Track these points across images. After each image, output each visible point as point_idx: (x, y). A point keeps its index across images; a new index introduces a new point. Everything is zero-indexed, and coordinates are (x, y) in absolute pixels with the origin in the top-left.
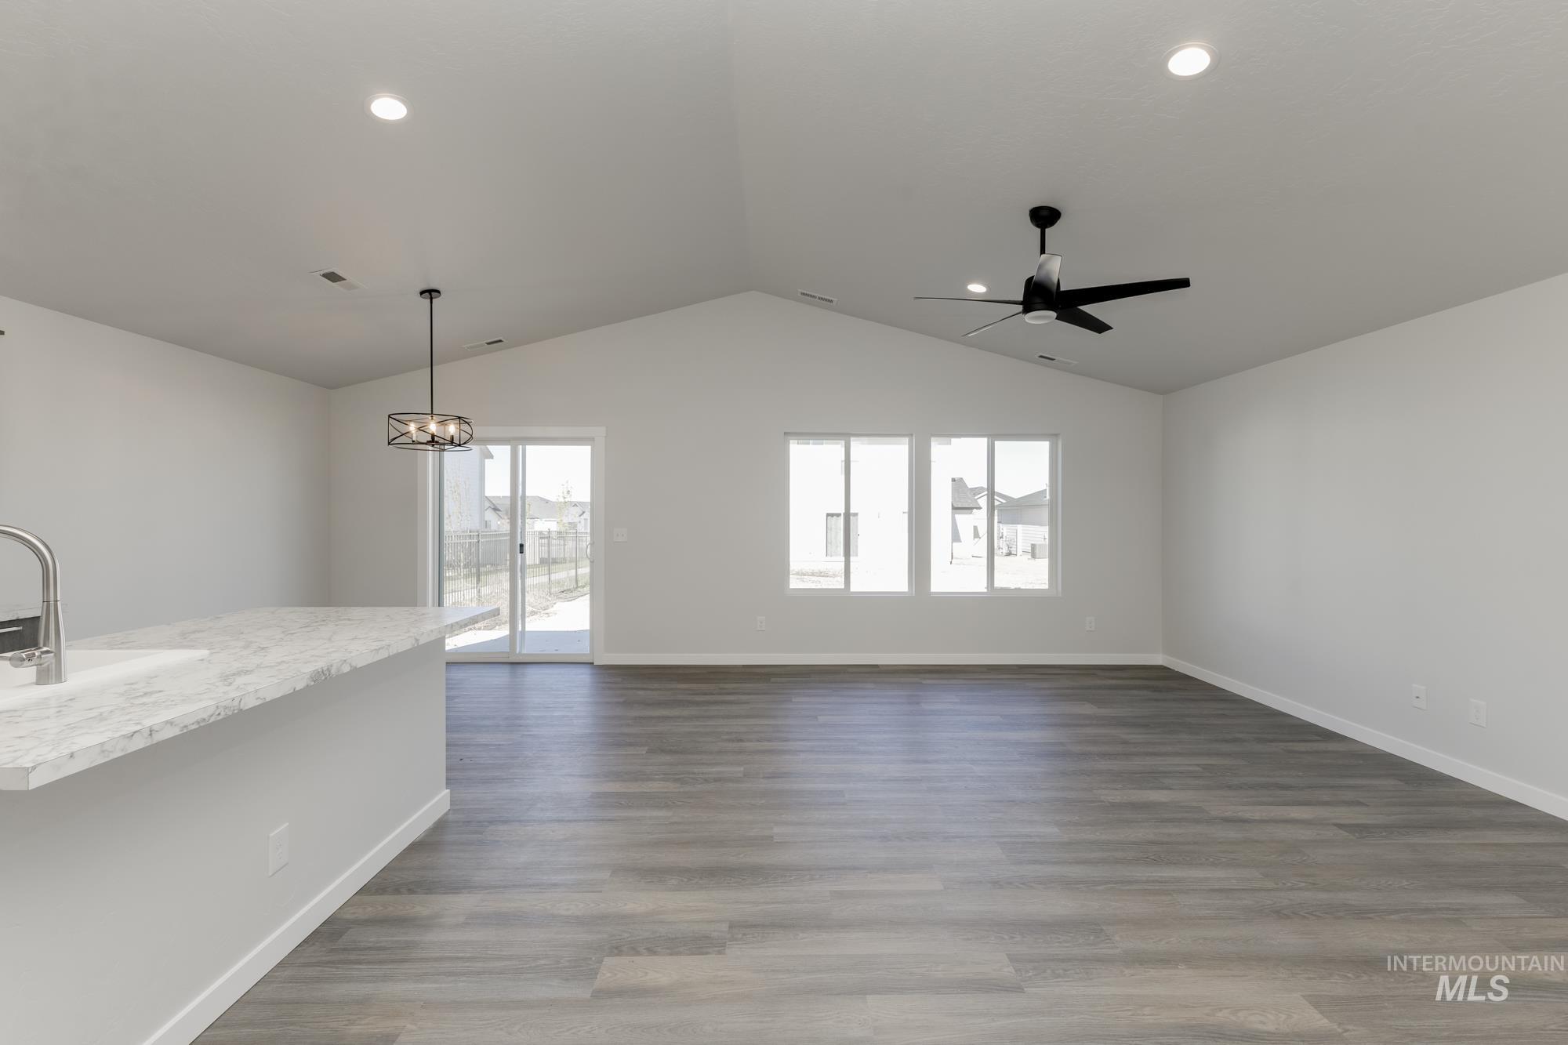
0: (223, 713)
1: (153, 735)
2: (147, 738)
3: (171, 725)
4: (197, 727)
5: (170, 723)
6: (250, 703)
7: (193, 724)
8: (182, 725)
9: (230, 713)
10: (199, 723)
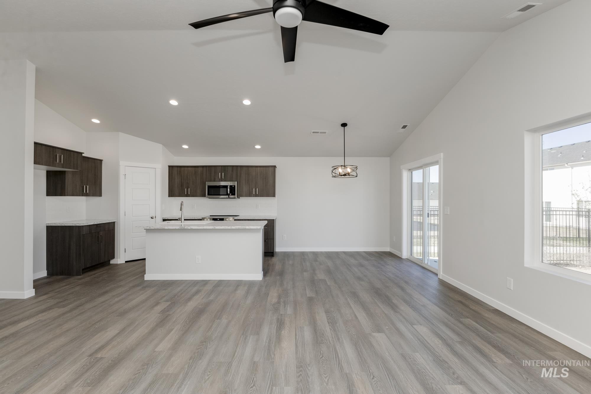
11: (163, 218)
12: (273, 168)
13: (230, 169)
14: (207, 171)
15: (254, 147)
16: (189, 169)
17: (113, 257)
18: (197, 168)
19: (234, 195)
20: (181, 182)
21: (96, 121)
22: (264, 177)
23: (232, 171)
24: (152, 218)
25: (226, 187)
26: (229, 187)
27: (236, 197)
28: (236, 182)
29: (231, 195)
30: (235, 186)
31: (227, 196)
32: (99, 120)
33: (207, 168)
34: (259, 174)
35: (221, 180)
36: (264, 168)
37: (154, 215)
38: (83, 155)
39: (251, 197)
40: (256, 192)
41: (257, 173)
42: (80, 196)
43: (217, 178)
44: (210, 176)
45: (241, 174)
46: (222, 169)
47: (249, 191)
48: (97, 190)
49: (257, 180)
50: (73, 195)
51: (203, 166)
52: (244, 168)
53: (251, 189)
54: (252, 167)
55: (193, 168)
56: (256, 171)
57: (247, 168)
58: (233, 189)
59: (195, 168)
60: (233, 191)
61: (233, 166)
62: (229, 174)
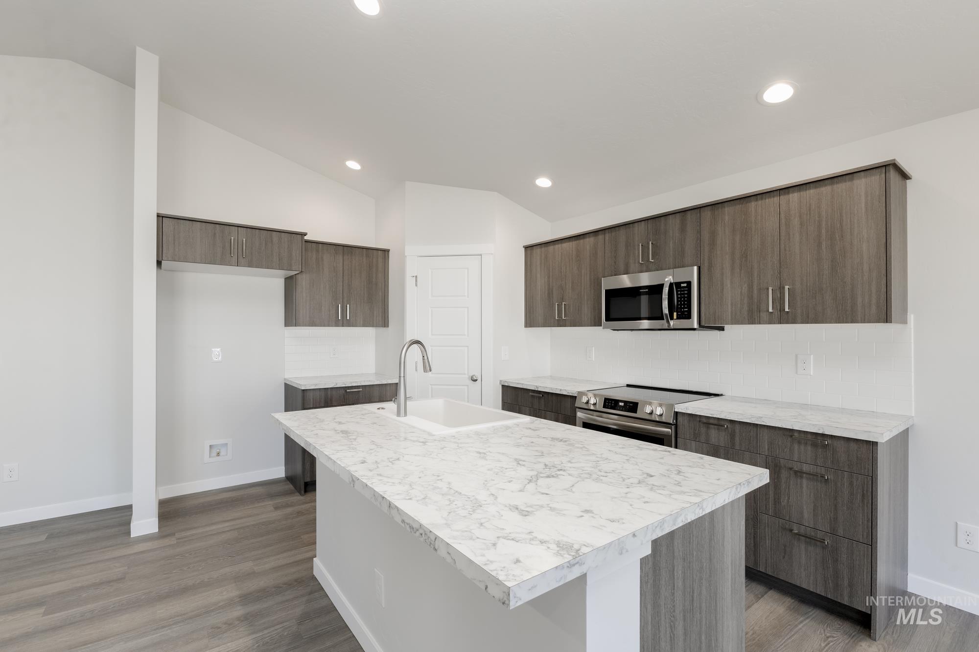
11: (503, 381)
12: (875, 178)
13: (674, 222)
14: (607, 244)
15: (758, 97)
16: (565, 246)
18: (582, 241)
19: (688, 316)
20: (549, 285)
21: (353, 165)
23: (683, 230)
24: (473, 380)
25: (655, 290)
26: (666, 290)
27: (696, 326)
28: (695, 268)
29: (678, 318)
30: (689, 284)
31: (663, 324)
32: (359, 162)
33: (606, 236)
34: (796, 222)
35: (645, 268)
36: (826, 190)
37: (477, 375)
38: (306, 238)
39: (760, 323)
40: (779, 301)
41: (783, 221)
42: (329, 326)
43: (635, 263)
44: (615, 257)
45: (713, 235)
46: (649, 228)
47: (751, 298)
48: (375, 314)
49: (785, 250)
50: (312, 324)
51: (596, 232)
52: (728, 210)
53: (755, 292)
54: (762, 199)
55: (574, 242)
56: (782, 212)
57: (738, 207)
58: (684, 294)
59: (578, 241)
60: (684, 304)
61: (683, 212)
62: (671, 242)
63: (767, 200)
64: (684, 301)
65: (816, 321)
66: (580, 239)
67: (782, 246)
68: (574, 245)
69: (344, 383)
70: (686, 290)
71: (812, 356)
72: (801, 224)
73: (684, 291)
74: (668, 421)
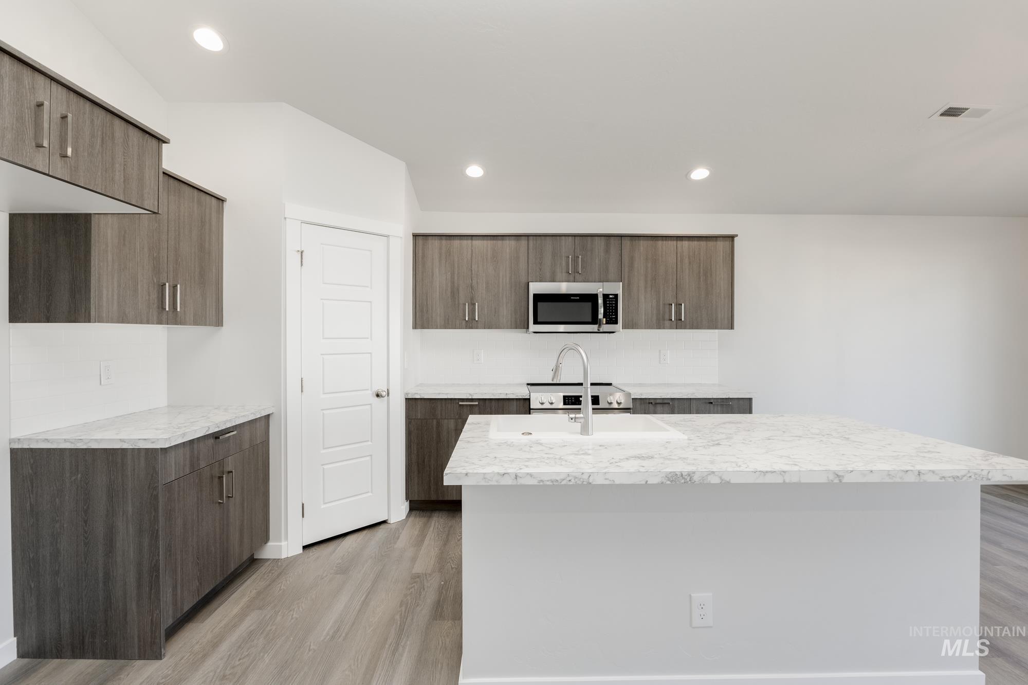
0: (573, 480)
1: (518, 479)
2: (514, 480)
3: (531, 476)
4: (551, 484)
5: (531, 475)
6: (599, 480)
7: (548, 481)
8: (539, 479)
9: (580, 483)
10: (552, 482)
11: (407, 394)
12: (727, 243)
13: (600, 244)
14: (531, 250)
15: (687, 175)
16: (477, 243)
17: (266, 539)
18: (500, 242)
19: (616, 322)
20: (453, 283)
22: (702, 270)
23: (607, 250)
24: (378, 396)
26: (600, 298)
27: (620, 330)
28: (620, 284)
29: (606, 323)
30: (616, 296)
31: (594, 328)
33: (531, 242)
34: (686, 261)
35: (574, 278)
37: (382, 388)
39: (664, 328)
40: (678, 313)
41: (679, 259)
42: (148, 323)
43: (562, 272)
44: (541, 264)
45: (632, 260)
46: (576, 244)
47: (658, 310)
48: (208, 304)
49: (680, 279)
50: (123, 319)
51: (518, 237)
52: (643, 243)
53: (661, 306)
54: (666, 240)
55: (489, 242)
56: (678, 252)
57: (650, 243)
58: (612, 304)
59: (495, 242)
60: (612, 312)
61: (608, 236)
62: (597, 260)
63: (669, 242)
64: (612, 309)
65: (697, 327)
66: (496, 240)
67: (678, 277)
68: (489, 244)
69: (217, 424)
70: (614, 301)
71: (669, 351)
72: (690, 263)
73: (612, 301)
74: (629, 407)
